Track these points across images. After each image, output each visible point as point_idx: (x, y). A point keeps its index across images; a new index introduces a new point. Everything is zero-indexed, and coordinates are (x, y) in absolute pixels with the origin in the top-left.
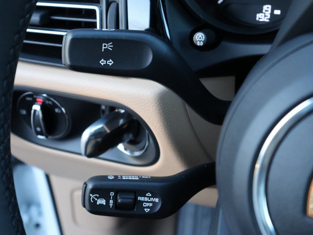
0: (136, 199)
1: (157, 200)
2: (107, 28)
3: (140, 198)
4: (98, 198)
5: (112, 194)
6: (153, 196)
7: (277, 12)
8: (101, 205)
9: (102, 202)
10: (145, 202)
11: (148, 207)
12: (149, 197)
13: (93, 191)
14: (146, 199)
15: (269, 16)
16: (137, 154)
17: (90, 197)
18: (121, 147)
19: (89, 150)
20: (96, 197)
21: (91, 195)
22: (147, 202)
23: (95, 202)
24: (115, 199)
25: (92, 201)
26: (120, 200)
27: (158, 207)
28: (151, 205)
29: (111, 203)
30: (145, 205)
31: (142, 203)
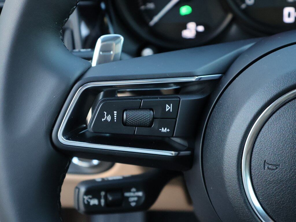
0: (123, 195)
1: (140, 194)
3: (127, 194)
4: (91, 199)
5: (103, 194)
8: (94, 205)
9: (94, 202)
10: (130, 197)
11: (134, 201)
12: (134, 192)
13: (87, 193)
14: (131, 194)
17: (84, 199)
20: (89, 198)
22: (133, 197)
23: (89, 203)
24: (106, 198)
25: (86, 202)
26: (110, 198)
27: (143, 200)
28: (136, 199)
29: (103, 201)
30: (131, 199)
31: (128, 198)
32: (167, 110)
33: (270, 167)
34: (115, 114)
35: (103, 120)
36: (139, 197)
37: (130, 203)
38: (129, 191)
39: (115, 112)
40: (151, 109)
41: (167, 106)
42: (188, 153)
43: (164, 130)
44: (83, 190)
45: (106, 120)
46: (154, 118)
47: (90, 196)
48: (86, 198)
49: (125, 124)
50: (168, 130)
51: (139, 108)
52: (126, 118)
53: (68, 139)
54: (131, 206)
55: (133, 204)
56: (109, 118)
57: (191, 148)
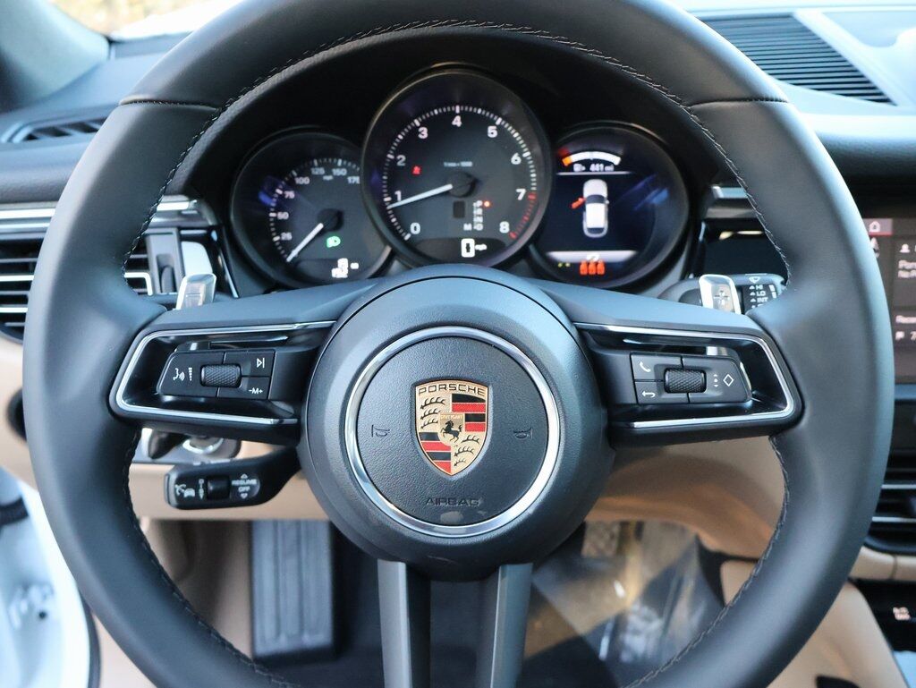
0: (230, 483)
1: (254, 482)
2: (162, 292)
3: (235, 483)
4: (185, 489)
5: (201, 482)
6: (250, 478)
7: (355, 266)
8: (189, 498)
9: (190, 493)
10: (239, 486)
11: (245, 492)
12: (245, 480)
13: (179, 481)
14: (242, 482)
15: (347, 271)
16: (211, 448)
17: (175, 489)
18: (186, 445)
19: (154, 449)
20: (183, 488)
21: (177, 486)
22: (243, 486)
23: (182, 494)
24: (205, 487)
25: (178, 494)
26: (211, 488)
27: (257, 490)
28: (248, 489)
29: (201, 492)
30: (241, 489)
31: (237, 487)
32: (258, 365)
33: (379, 433)
34: (190, 371)
35: (174, 378)
36: (252, 487)
37: (239, 494)
38: (238, 478)
39: (190, 369)
40: (238, 365)
41: (258, 360)
42: (294, 421)
43: (255, 391)
44: (174, 477)
45: (178, 379)
46: (241, 376)
47: (184, 486)
48: (178, 487)
49: (203, 384)
50: (261, 391)
51: (222, 364)
52: (205, 376)
53: (131, 403)
54: (241, 498)
55: (244, 496)
56: (182, 376)
57: (297, 415)
